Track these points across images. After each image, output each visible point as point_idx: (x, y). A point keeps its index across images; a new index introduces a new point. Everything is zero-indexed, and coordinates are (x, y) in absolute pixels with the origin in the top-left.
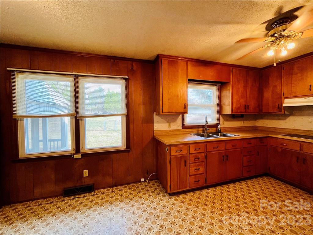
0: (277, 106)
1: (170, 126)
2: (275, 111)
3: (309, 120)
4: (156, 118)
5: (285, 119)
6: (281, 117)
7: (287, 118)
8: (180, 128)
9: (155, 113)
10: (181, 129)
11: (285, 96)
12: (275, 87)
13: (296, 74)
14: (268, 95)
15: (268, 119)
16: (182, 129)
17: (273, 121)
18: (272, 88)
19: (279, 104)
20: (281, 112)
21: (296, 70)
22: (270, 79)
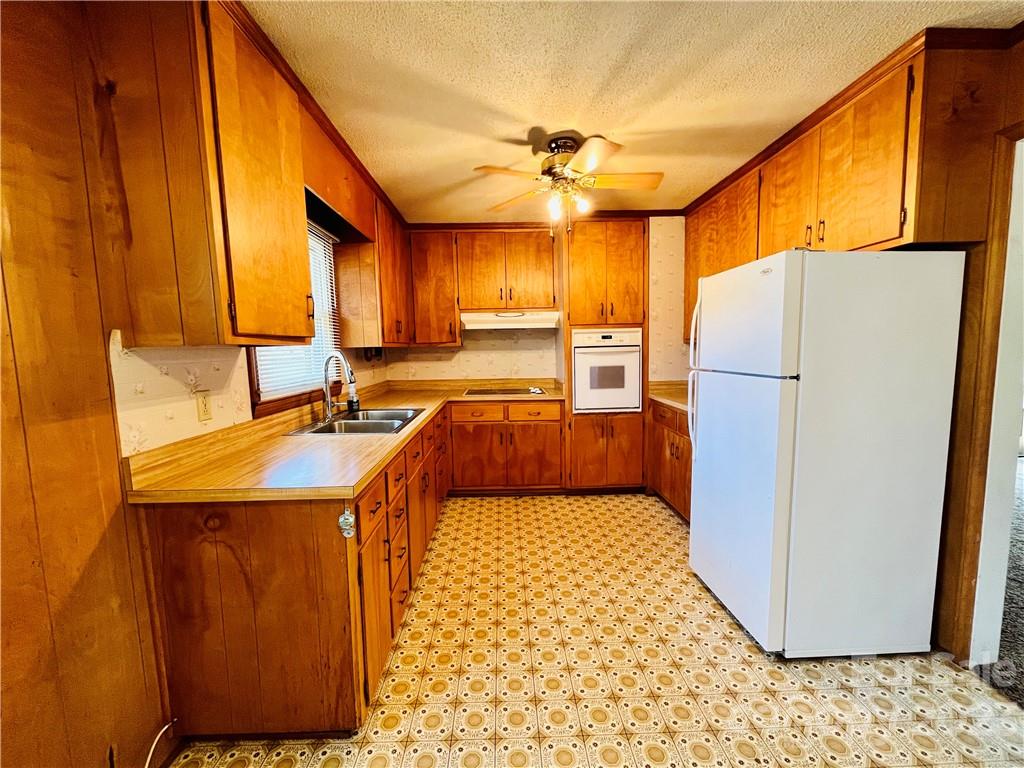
0: (447, 328)
1: (205, 414)
2: (444, 341)
3: (490, 358)
4: (125, 366)
5: (450, 359)
6: (443, 355)
7: (452, 357)
8: (247, 414)
9: (117, 336)
10: (251, 418)
11: (463, 305)
12: (441, 280)
13: (480, 260)
14: (426, 295)
15: (417, 360)
16: (255, 417)
17: (426, 364)
18: (434, 282)
19: (451, 325)
20: (455, 341)
21: (477, 250)
22: (430, 260)
